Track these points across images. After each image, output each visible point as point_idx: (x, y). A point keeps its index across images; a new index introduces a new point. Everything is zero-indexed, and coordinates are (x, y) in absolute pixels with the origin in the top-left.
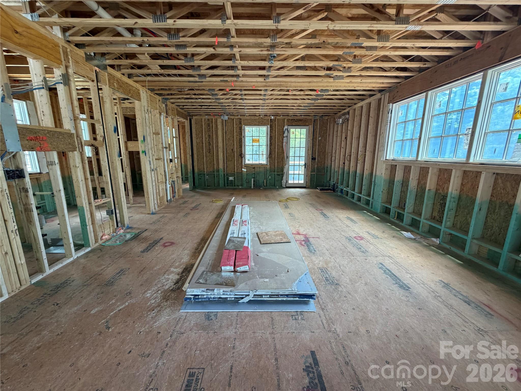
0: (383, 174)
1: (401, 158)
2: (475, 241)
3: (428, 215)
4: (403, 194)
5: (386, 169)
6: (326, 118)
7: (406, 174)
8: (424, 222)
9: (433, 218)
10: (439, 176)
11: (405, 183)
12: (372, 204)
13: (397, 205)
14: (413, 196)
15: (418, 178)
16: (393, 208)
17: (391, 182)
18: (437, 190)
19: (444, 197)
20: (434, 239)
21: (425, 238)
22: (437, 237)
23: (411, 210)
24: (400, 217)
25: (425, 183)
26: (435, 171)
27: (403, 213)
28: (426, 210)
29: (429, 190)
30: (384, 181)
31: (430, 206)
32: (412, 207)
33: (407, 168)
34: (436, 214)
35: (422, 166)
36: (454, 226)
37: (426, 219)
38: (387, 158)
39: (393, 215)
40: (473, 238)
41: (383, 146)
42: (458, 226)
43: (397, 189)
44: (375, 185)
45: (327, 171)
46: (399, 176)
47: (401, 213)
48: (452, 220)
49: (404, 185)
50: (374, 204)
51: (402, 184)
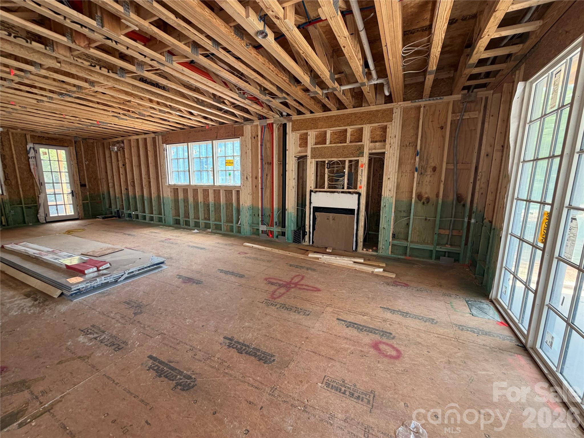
0: (169, 196)
1: (180, 183)
2: (225, 224)
3: (203, 218)
4: (186, 208)
5: (171, 192)
6: (92, 141)
7: (185, 194)
8: (202, 222)
9: (205, 219)
10: (203, 194)
11: (186, 200)
12: (165, 220)
13: (184, 216)
14: (193, 209)
15: (192, 196)
16: (182, 218)
17: (176, 201)
18: (204, 202)
19: (208, 206)
20: (208, 230)
21: (204, 231)
22: (210, 228)
23: (193, 217)
24: (187, 223)
25: (198, 199)
26: (201, 190)
27: (188, 220)
28: (201, 215)
29: (200, 202)
30: (171, 200)
31: (203, 212)
32: (193, 215)
33: (185, 190)
34: (206, 216)
35: (194, 188)
36: (215, 220)
37: (203, 220)
38: (170, 184)
39: (183, 223)
40: (223, 223)
41: (165, 175)
42: (217, 219)
43: (181, 205)
44: (164, 205)
45: (104, 198)
46: (181, 196)
47: (187, 221)
48: (214, 216)
49: (185, 202)
50: (166, 219)
51: (184, 201)
